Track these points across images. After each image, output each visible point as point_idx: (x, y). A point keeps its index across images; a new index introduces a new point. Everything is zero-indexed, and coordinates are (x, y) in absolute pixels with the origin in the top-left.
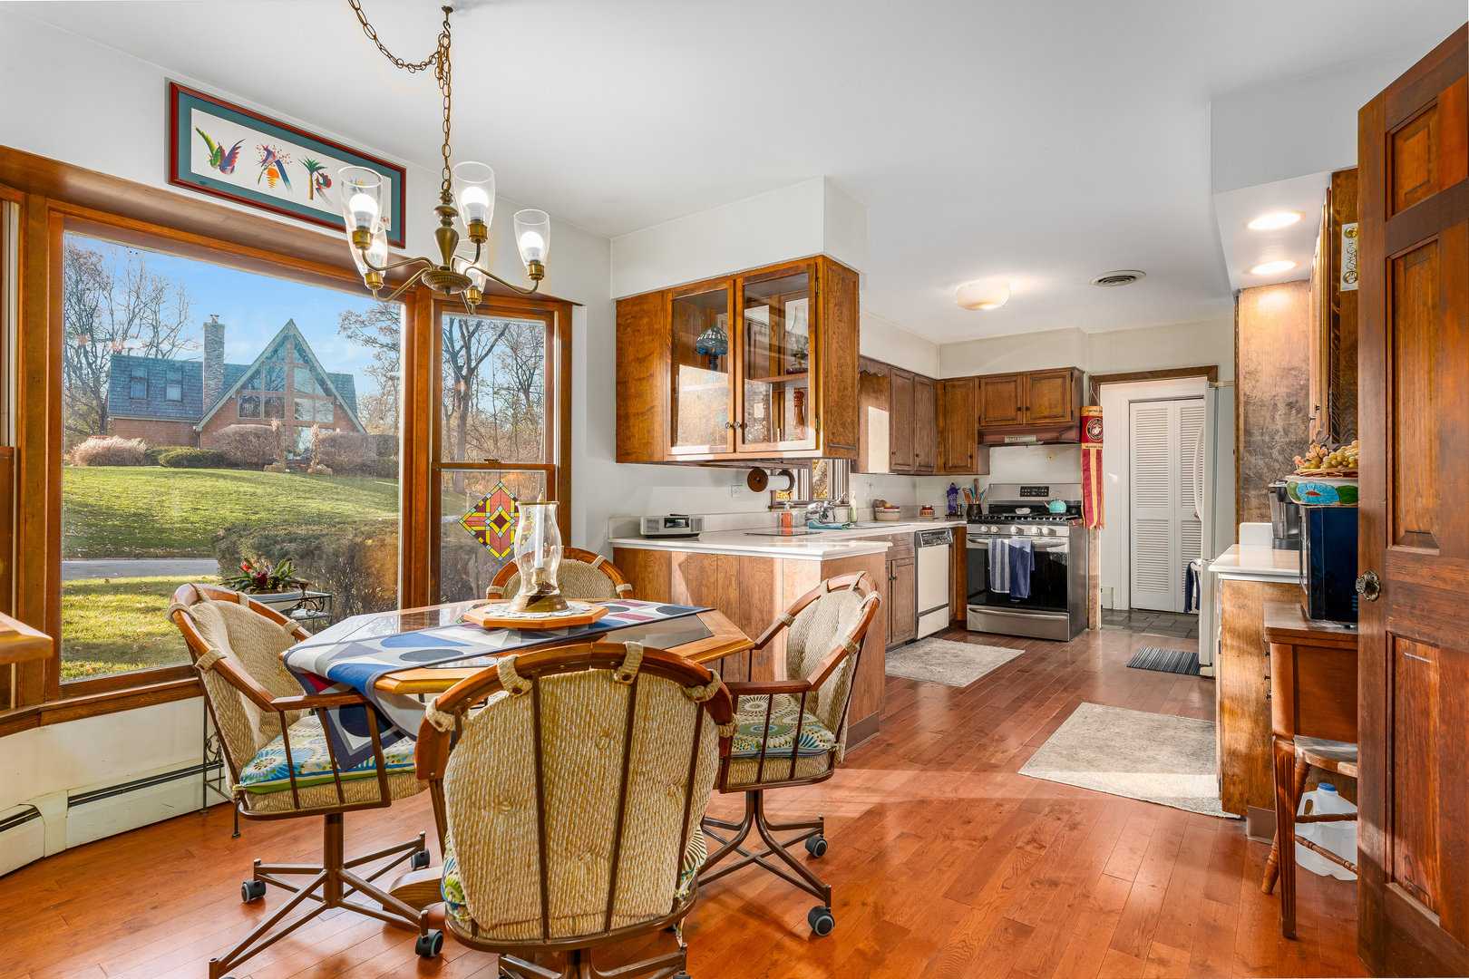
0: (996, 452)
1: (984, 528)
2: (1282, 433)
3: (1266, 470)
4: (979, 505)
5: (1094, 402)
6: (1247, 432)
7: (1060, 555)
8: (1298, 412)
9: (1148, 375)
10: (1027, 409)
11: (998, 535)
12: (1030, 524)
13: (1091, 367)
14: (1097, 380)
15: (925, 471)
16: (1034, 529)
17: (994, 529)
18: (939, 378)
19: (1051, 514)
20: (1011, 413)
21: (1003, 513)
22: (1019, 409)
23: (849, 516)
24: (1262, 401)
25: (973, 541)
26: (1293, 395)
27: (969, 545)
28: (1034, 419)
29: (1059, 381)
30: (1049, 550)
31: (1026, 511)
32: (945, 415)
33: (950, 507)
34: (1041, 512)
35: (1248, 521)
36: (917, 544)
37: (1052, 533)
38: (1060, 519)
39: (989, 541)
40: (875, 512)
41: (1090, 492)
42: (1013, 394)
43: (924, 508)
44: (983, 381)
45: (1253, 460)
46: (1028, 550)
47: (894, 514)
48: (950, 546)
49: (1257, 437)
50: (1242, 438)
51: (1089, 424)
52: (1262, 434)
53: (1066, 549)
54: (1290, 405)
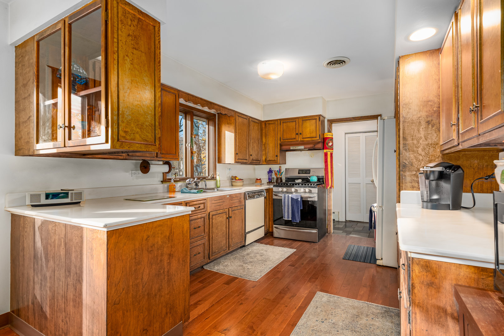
0: (288, 154)
1: (280, 189)
2: (423, 139)
3: (415, 160)
4: (281, 178)
5: (330, 131)
6: (404, 139)
7: (314, 202)
8: (433, 126)
9: (352, 119)
10: (300, 134)
11: (287, 192)
12: (301, 187)
13: (329, 116)
14: (331, 122)
15: (256, 162)
16: (302, 190)
17: (285, 189)
18: (263, 120)
19: (311, 182)
20: (294, 136)
21: (290, 182)
22: (297, 134)
23: (216, 184)
24: (412, 120)
25: (276, 195)
26: (429, 116)
27: (275, 197)
28: (304, 138)
29: (314, 121)
30: (309, 199)
31: (300, 181)
32: (266, 138)
33: (269, 179)
34: (306, 182)
35: (405, 189)
36: (245, 199)
37: (310, 192)
38: (314, 185)
39: (283, 195)
40: (232, 182)
41: (328, 172)
42: (294, 127)
43: (257, 180)
44: (282, 121)
45: (407, 154)
46: (299, 200)
47: (239, 183)
48: (265, 198)
49: (410, 141)
50: (401, 142)
51: (327, 141)
52: (413, 139)
53: (316, 199)
54: (428, 123)
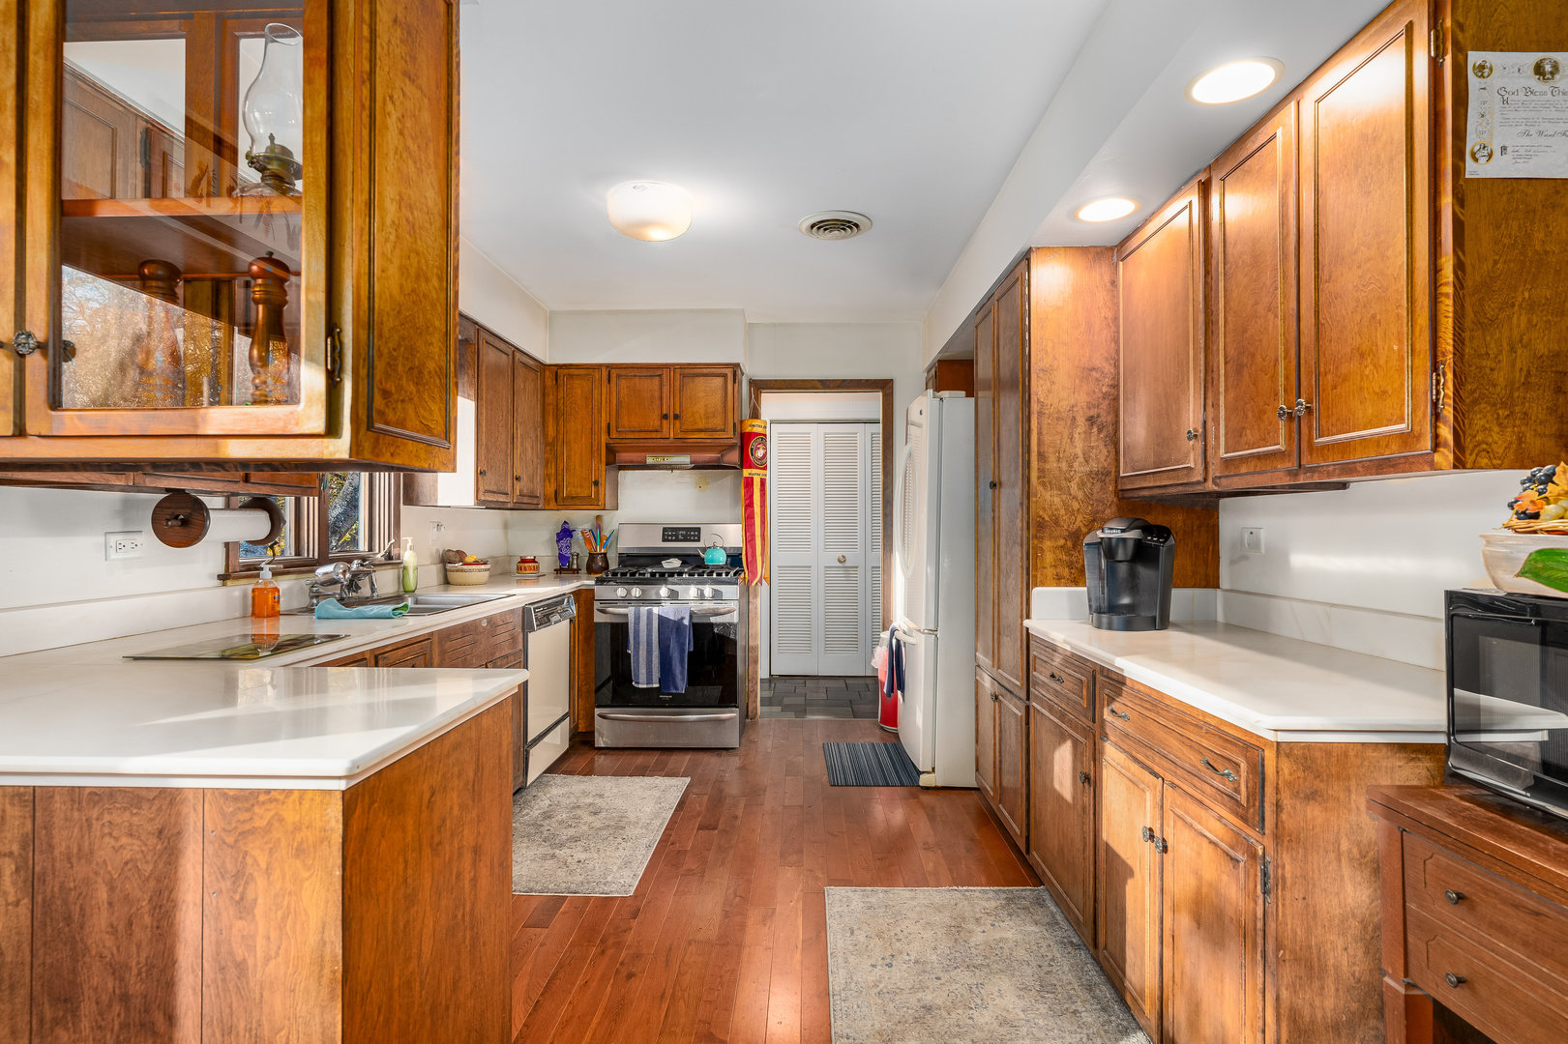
0: (627, 477)
1: (621, 592)
2: (1081, 459)
3: (1062, 512)
4: (605, 554)
5: (755, 414)
6: (1041, 456)
7: (726, 626)
8: (1100, 431)
9: (819, 385)
10: (676, 417)
11: (642, 601)
12: (687, 583)
13: (755, 368)
14: (759, 386)
15: (527, 503)
16: (692, 591)
17: (636, 592)
18: (548, 362)
19: (707, 567)
20: (654, 421)
21: (641, 567)
22: (665, 417)
23: (402, 580)
24: (1059, 412)
25: (603, 611)
26: (1094, 407)
27: (599, 618)
28: (686, 431)
29: (719, 381)
30: (713, 620)
31: (675, 563)
32: (557, 418)
33: (562, 558)
34: (695, 565)
35: (1043, 584)
36: (527, 627)
37: (717, 596)
38: (727, 575)
39: (630, 611)
40: (445, 570)
41: (753, 535)
42: (657, 394)
43: (524, 561)
44: (614, 373)
45: (1047, 495)
46: (686, 622)
47: (480, 574)
48: (571, 621)
49: (1052, 464)
50: (1034, 464)
51: (753, 444)
52: (1059, 459)
53: (734, 618)
54: (1091, 420)
